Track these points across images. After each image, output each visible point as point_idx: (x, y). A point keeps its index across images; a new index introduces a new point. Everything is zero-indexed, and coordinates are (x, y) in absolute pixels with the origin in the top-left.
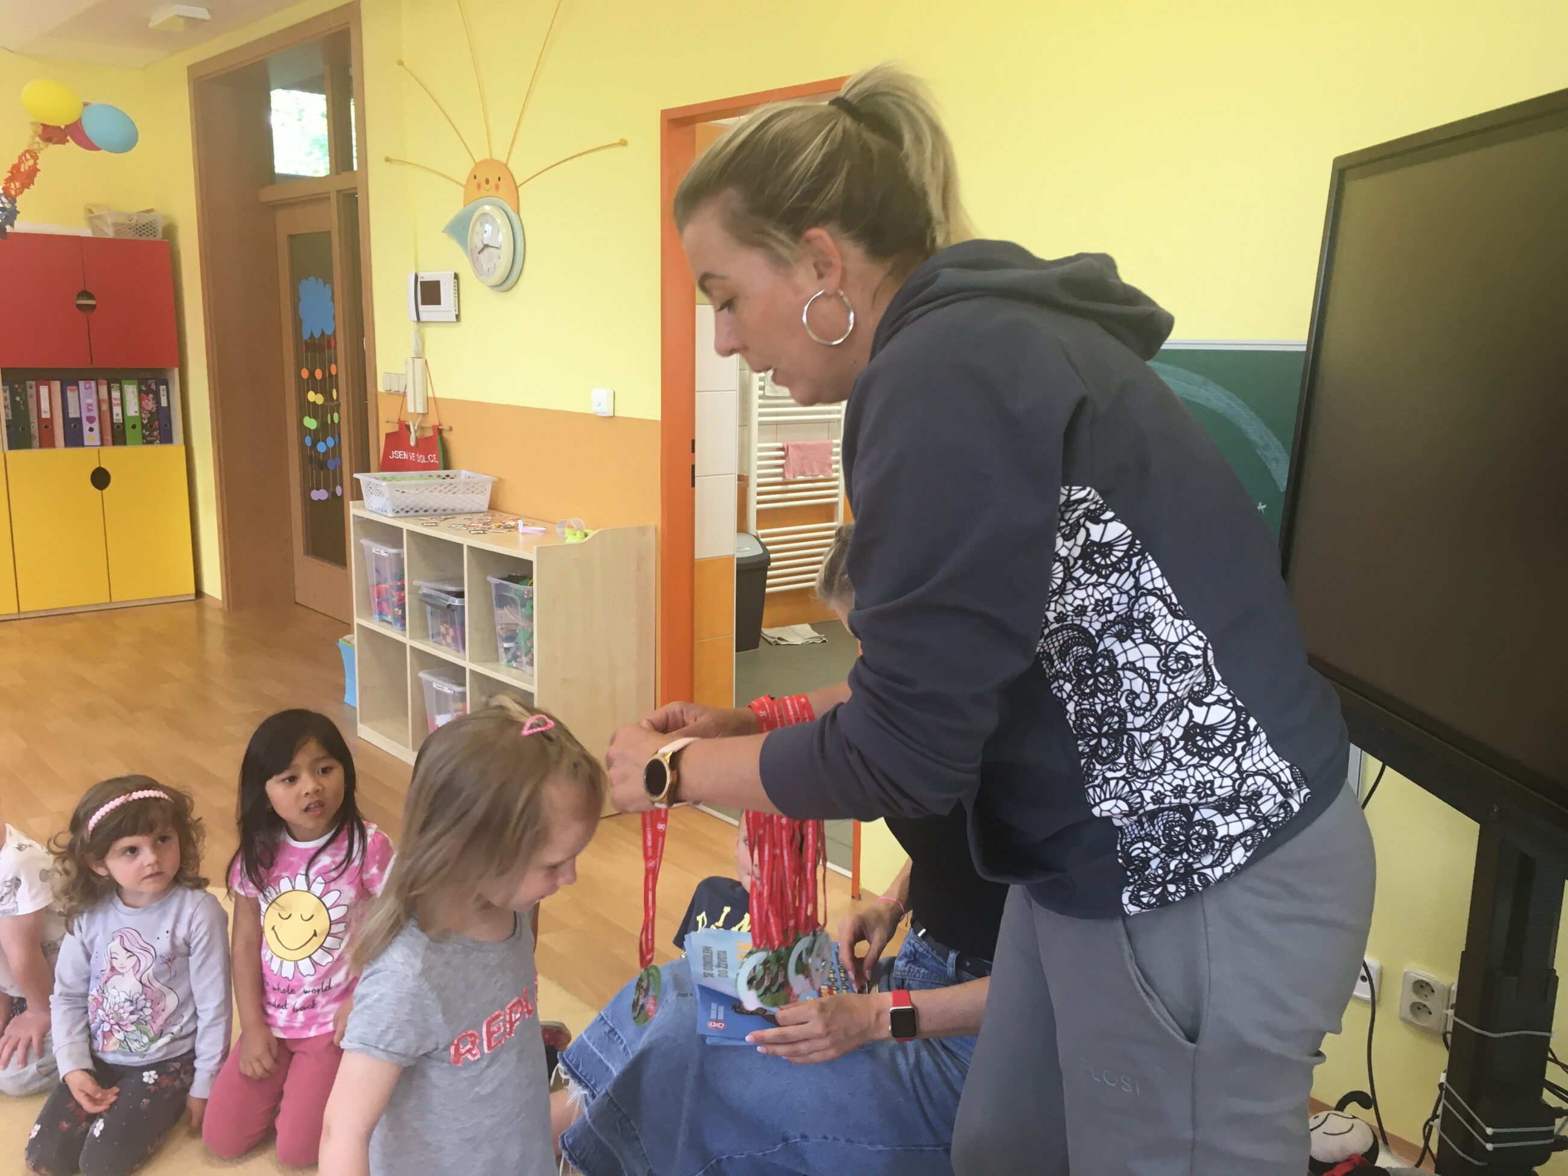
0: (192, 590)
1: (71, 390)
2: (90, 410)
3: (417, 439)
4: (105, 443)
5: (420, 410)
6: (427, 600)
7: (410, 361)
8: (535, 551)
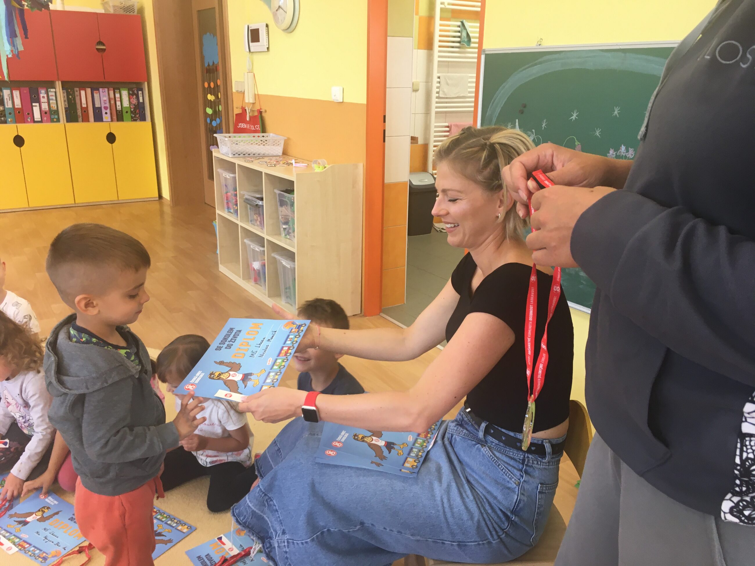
0: (158, 196)
1: (96, 93)
2: (105, 103)
3: (250, 117)
4: (113, 120)
5: (251, 101)
6: (247, 201)
7: (246, 74)
8: (295, 176)
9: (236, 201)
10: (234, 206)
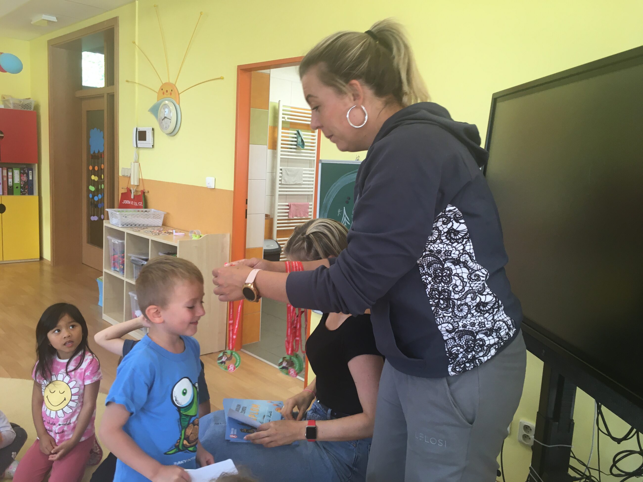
0: (39, 257)
3: (134, 196)
4: (4, 192)
5: (136, 184)
6: (134, 262)
7: (133, 164)
8: (178, 242)
9: (123, 262)
10: (121, 266)
